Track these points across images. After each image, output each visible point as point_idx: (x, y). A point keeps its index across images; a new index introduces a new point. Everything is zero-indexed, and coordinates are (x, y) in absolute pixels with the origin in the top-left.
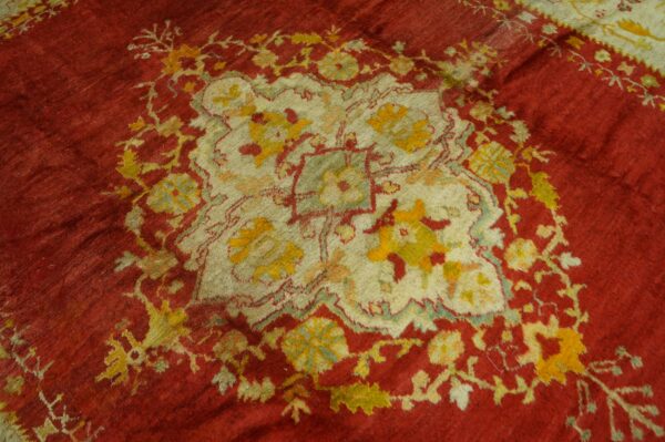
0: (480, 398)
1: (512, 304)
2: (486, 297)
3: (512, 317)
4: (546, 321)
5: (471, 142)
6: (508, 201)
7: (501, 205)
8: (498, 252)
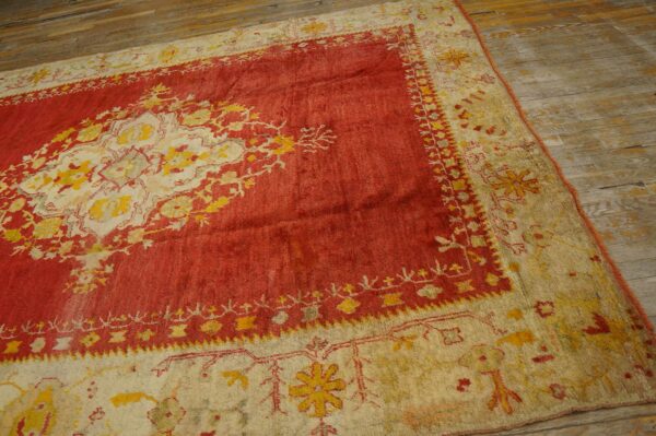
0: (18, 161)
1: (16, 189)
3: (13, 187)
5: (64, 229)
6: (32, 218)
7: (35, 215)
8: (31, 199)
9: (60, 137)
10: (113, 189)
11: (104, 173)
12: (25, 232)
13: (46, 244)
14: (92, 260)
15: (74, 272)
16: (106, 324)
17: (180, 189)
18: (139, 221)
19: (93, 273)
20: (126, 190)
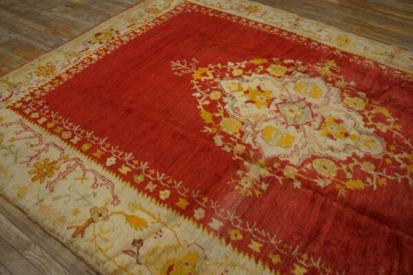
0: (224, 63)
1: (218, 83)
2: (225, 84)
3: (216, 80)
4: (206, 80)
5: (242, 133)
6: (222, 111)
7: (225, 110)
8: (225, 96)
9: (256, 61)
10: (283, 123)
11: (280, 106)
12: (215, 118)
13: (227, 138)
14: (255, 172)
15: (240, 172)
16: (250, 230)
17: (330, 153)
18: (295, 160)
19: (252, 182)
20: (292, 129)
